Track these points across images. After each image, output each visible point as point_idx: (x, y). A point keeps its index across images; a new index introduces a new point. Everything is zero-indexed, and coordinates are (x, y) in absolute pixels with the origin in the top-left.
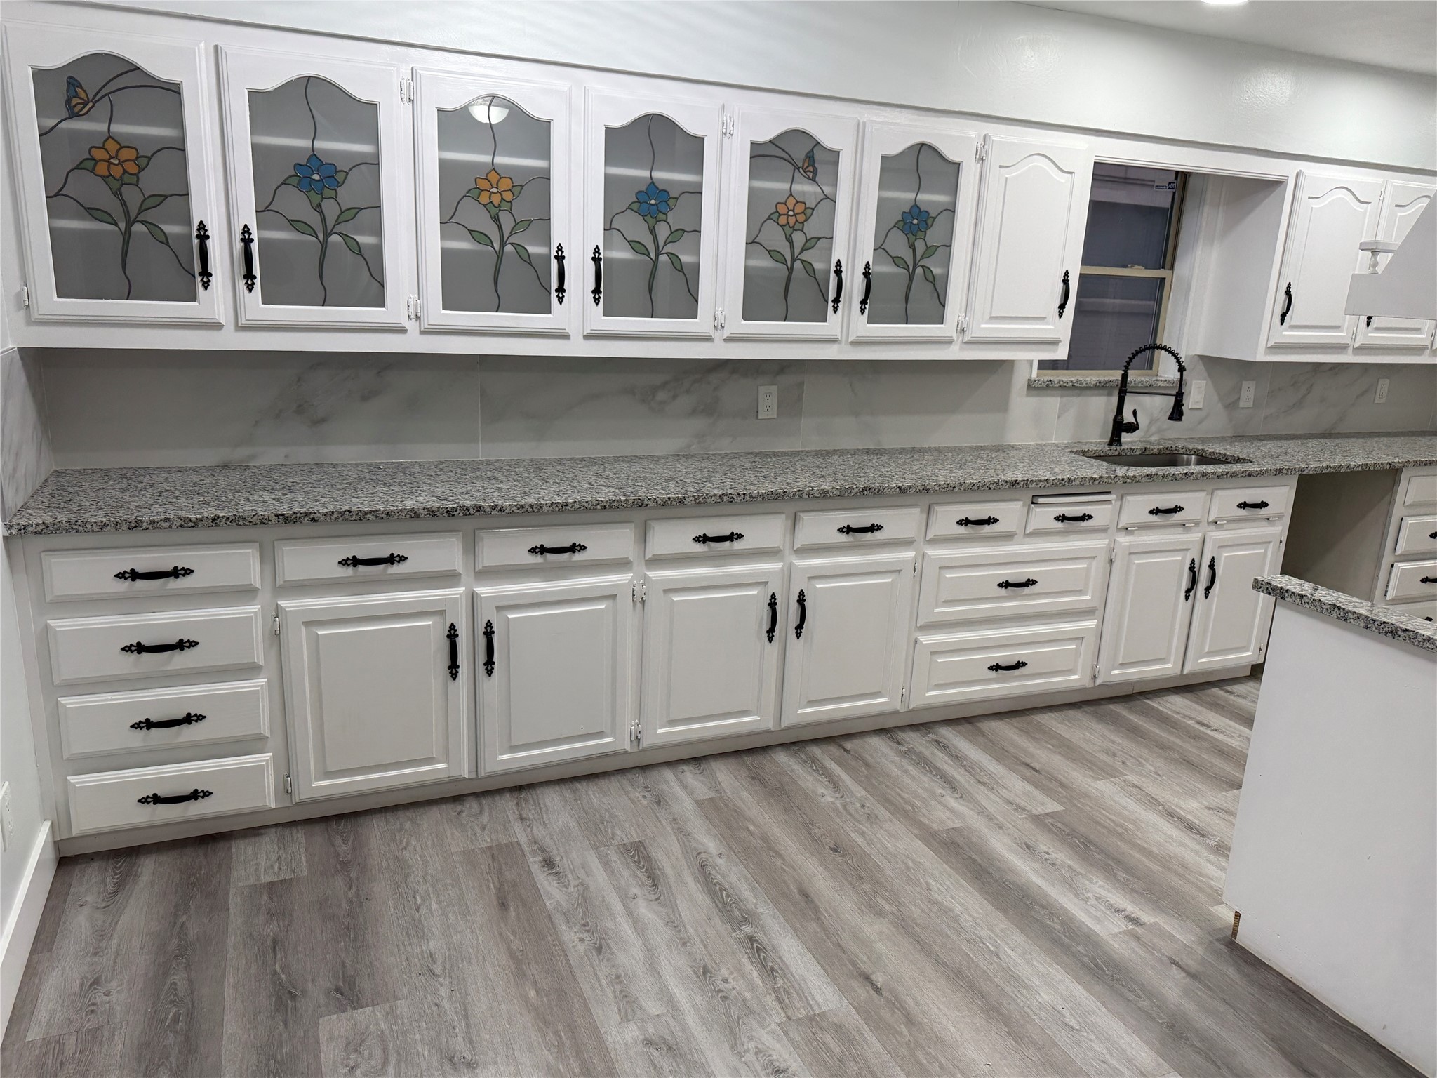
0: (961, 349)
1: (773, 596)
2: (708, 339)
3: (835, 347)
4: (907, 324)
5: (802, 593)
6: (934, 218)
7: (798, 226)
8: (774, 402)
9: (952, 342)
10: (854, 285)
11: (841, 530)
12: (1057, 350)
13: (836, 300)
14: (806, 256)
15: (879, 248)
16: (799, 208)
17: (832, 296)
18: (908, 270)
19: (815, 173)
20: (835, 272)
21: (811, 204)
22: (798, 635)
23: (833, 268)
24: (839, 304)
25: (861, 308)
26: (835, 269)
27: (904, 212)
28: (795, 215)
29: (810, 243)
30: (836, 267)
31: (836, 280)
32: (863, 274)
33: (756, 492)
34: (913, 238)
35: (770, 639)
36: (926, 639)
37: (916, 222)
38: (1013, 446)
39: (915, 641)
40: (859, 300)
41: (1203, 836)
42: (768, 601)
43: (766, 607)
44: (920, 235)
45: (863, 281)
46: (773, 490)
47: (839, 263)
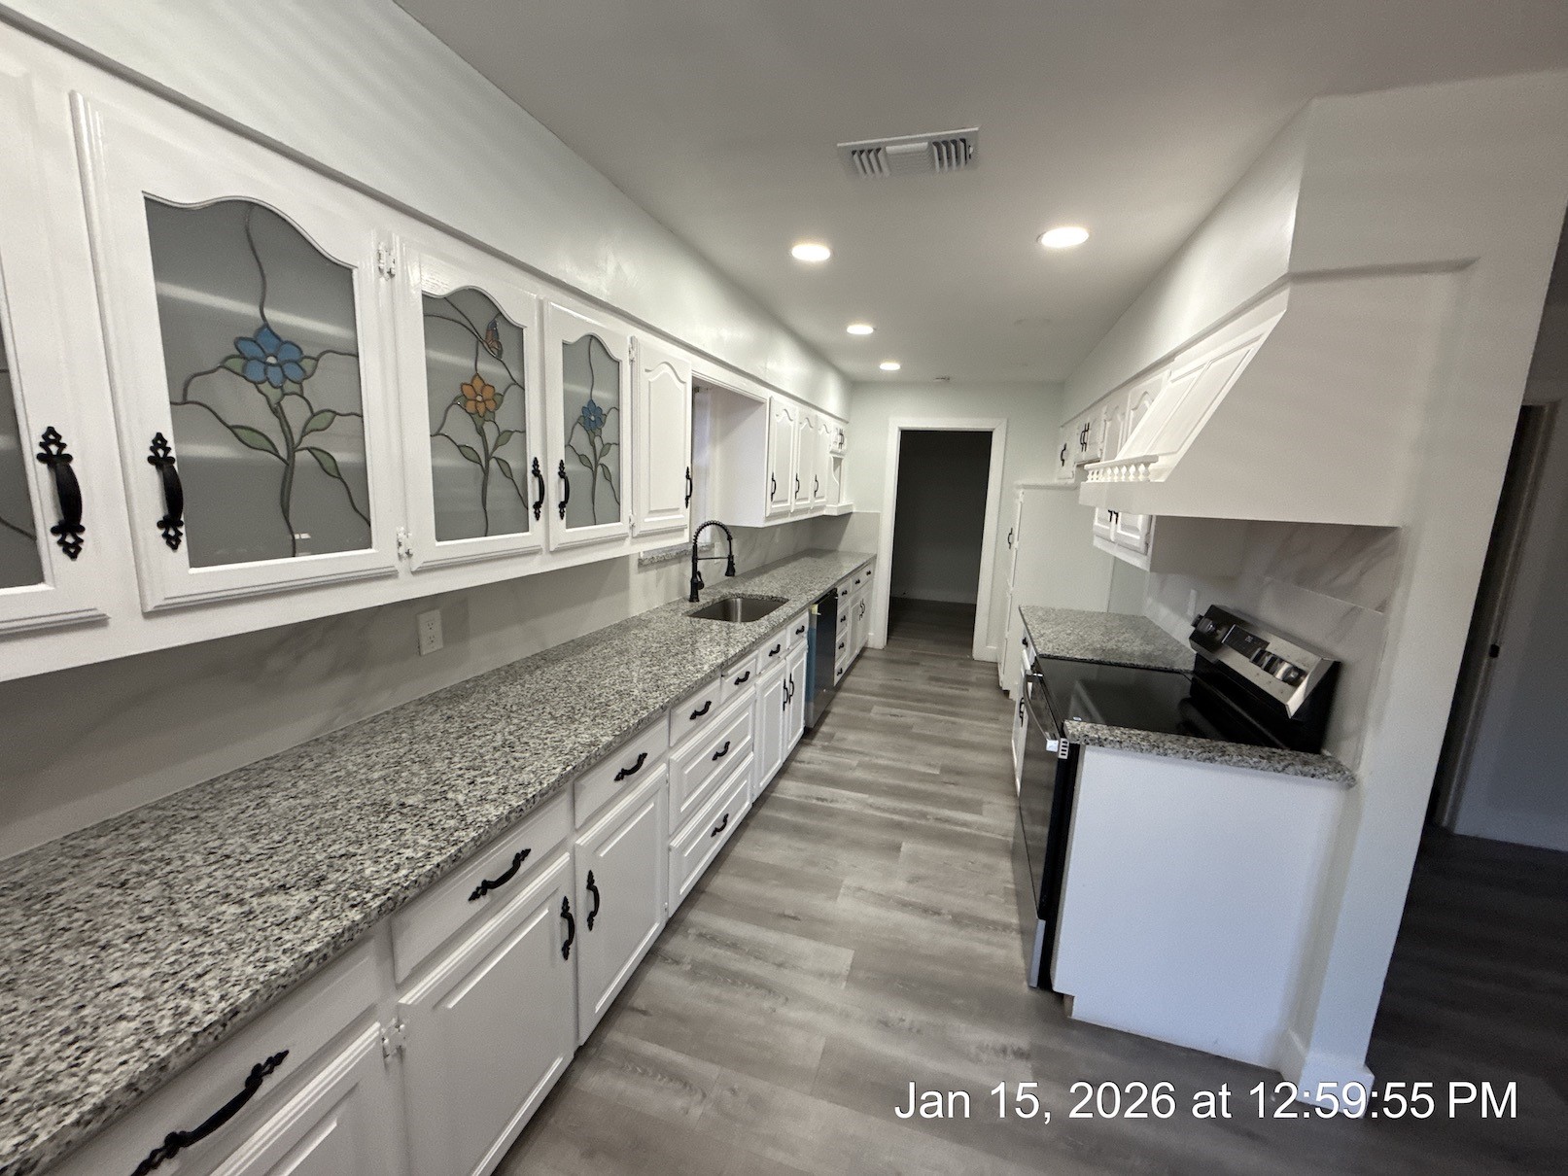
0: (632, 544)
1: (566, 901)
2: (389, 575)
3: (538, 558)
4: (595, 524)
5: (591, 875)
6: (606, 415)
7: (488, 416)
8: (437, 628)
9: (625, 539)
10: (555, 492)
11: (618, 779)
12: (684, 535)
13: (537, 506)
14: (499, 453)
15: (568, 445)
16: (488, 393)
17: (533, 496)
18: (591, 469)
19: (500, 352)
20: (533, 472)
21: (499, 389)
22: (590, 926)
23: (530, 468)
24: (540, 510)
25: (560, 512)
26: (533, 468)
27: (583, 408)
28: (484, 401)
29: (504, 436)
30: (533, 466)
31: (537, 481)
32: (559, 473)
33: (545, 785)
34: (592, 435)
35: (566, 956)
36: (675, 843)
37: (593, 418)
38: (639, 619)
39: (669, 849)
40: (559, 503)
41: (939, 914)
42: (561, 911)
43: (558, 919)
44: (597, 432)
45: (559, 482)
46: (558, 770)
47: (536, 461)
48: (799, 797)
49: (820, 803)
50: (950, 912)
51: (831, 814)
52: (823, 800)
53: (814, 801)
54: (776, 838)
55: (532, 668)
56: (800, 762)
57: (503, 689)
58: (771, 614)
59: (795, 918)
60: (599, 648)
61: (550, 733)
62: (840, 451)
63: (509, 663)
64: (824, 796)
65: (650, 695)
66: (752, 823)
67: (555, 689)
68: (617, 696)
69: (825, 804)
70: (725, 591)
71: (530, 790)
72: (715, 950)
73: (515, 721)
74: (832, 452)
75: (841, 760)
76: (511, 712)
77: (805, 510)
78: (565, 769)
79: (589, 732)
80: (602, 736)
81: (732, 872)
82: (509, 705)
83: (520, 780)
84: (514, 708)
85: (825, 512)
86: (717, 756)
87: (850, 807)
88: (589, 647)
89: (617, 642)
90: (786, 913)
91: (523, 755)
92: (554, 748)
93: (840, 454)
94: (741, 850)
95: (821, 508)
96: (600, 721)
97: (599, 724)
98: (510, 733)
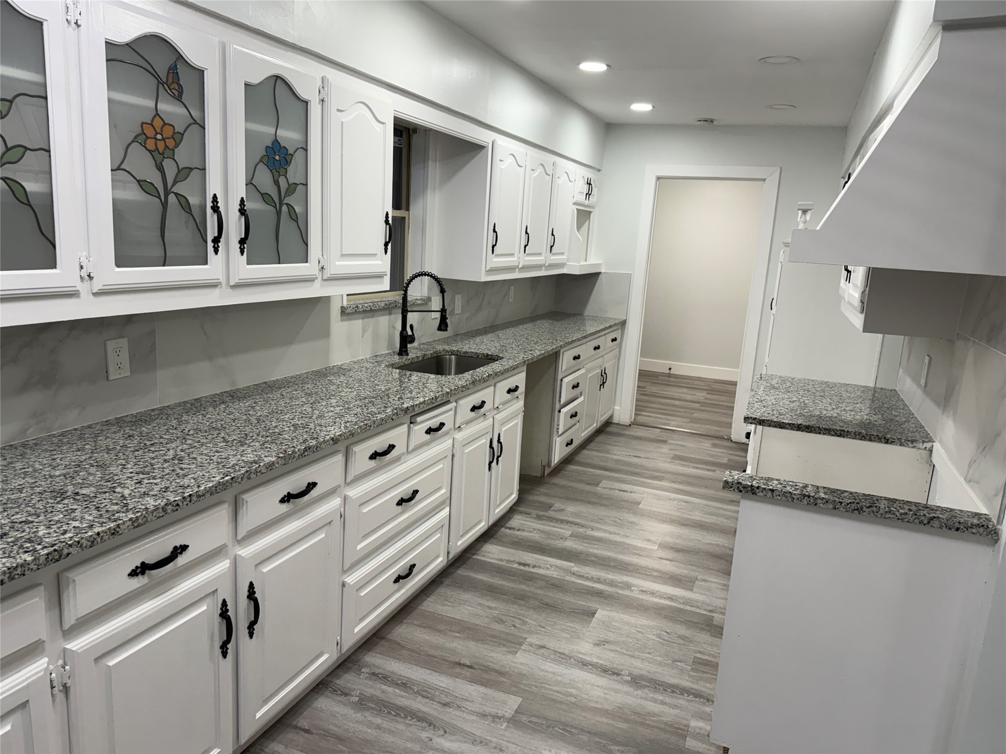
0: (322, 286)
1: (224, 603)
2: (72, 294)
3: (216, 291)
4: (279, 263)
5: (251, 586)
6: (292, 155)
7: (168, 153)
8: (125, 357)
9: (314, 280)
10: (234, 227)
11: (282, 501)
12: (383, 283)
13: (216, 240)
14: (180, 188)
15: (249, 183)
16: (168, 132)
17: (211, 233)
18: (275, 207)
19: (181, 93)
20: (212, 208)
21: (179, 128)
22: (251, 635)
23: (209, 204)
24: (219, 244)
25: (240, 248)
26: (212, 204)
27: (267, 147)
28: (163, 139)
29: (184, 173)
30: (213, 202)
31: (215, 216)
32: (240, 210)
33: (202, 488)
34: (276, 174)
35: (224, 654)
36: (351, 579)
37: (277, 158)
38: (340, 368)
39: (344, 585)
40: (239, 239)
41: (618, 675)
42: (219, 611)
43: (217, 619)
44: (282, 171)
45: (240, 219)
46: (217, 479)
47: (215, 197)
48: (501, 560)
49: (522, 567)
50: (630, 674)
51: (530, 578)
52: (525, 565)
53: (516, 566)
54: (467, 596)
55: (218, 403)
56: (510, 528)
57: (185, 417)
58: (477, 370)
59: (470, 667)
60: (290, 390)
61: (217, 452)
62: (587, 202)
63: (196, 398)
64: (528, 562)
65: (324, 429)
66: (447, 581)
67: (234, 420)
68: (292, 428)
69: (526, 568)
70: (440, 348)
71: (188, 490)
72: (384, 687)
73: (189, 442)
74: (575, 204)
75: (554, 529)
76: (188, 435)
77: (538, 267)
78: (223, 478)
79: (255, 453)
80: (265, 456)
81: (415, 622)
82: (187, 430)
83: (182, 483)
84: (191, 432)
85: (565, 271)
86: (401, 502)
87: (554, 573)
88: (280, 388)
89: (309, 386)
90: (462, 662)
91: (189, 466)
92: (218, 463)
93: (587, 206)
94: (431, 605)
95: (562, 265)
96: (269, 446)
97: (266, 448)
98: (182, 450)
